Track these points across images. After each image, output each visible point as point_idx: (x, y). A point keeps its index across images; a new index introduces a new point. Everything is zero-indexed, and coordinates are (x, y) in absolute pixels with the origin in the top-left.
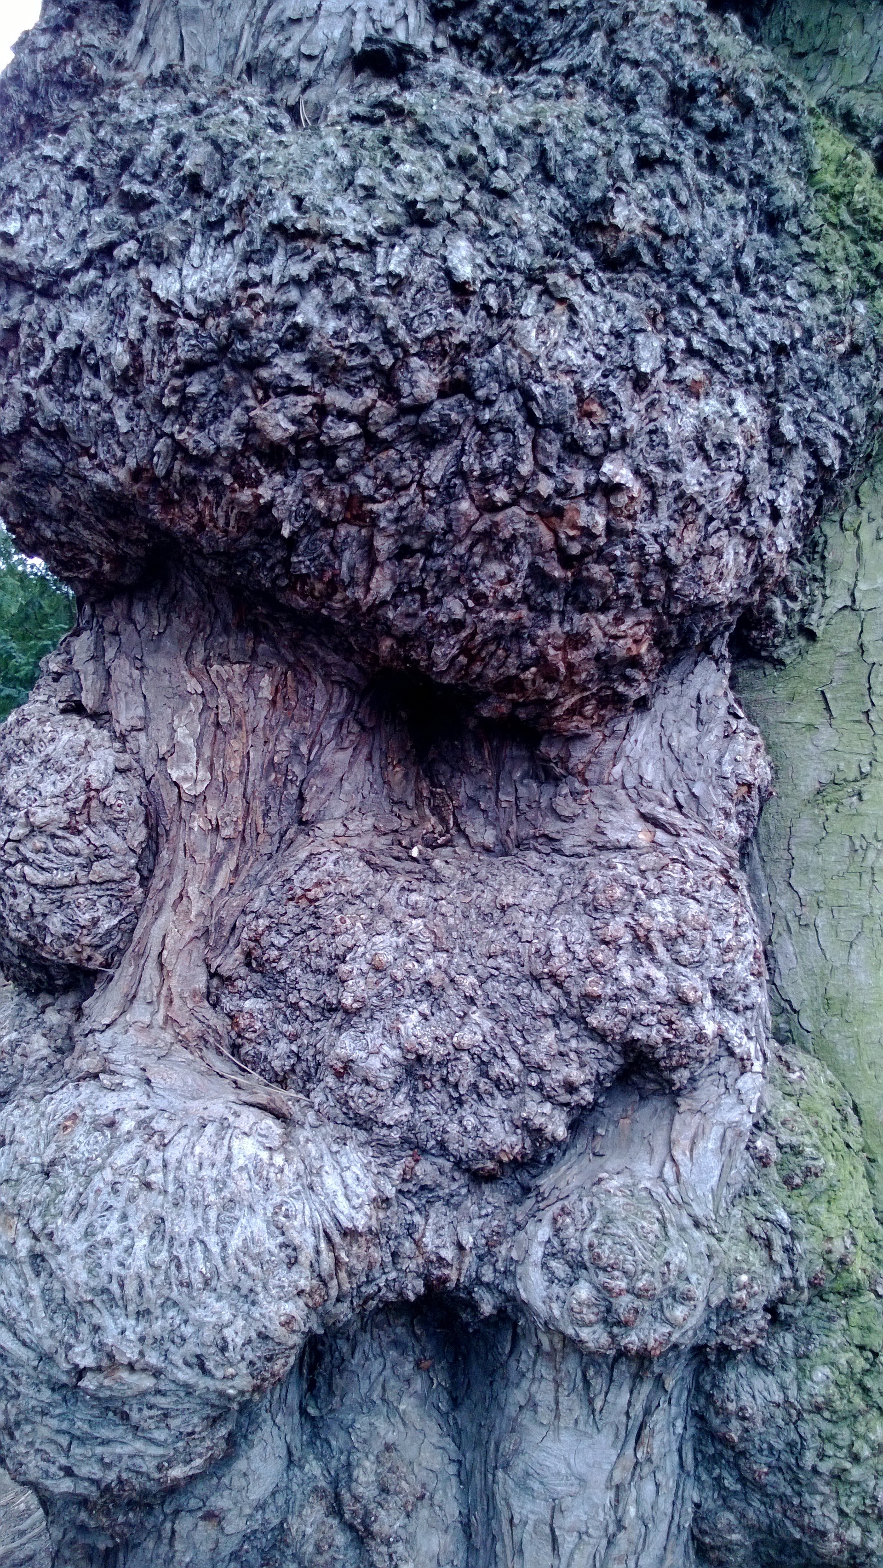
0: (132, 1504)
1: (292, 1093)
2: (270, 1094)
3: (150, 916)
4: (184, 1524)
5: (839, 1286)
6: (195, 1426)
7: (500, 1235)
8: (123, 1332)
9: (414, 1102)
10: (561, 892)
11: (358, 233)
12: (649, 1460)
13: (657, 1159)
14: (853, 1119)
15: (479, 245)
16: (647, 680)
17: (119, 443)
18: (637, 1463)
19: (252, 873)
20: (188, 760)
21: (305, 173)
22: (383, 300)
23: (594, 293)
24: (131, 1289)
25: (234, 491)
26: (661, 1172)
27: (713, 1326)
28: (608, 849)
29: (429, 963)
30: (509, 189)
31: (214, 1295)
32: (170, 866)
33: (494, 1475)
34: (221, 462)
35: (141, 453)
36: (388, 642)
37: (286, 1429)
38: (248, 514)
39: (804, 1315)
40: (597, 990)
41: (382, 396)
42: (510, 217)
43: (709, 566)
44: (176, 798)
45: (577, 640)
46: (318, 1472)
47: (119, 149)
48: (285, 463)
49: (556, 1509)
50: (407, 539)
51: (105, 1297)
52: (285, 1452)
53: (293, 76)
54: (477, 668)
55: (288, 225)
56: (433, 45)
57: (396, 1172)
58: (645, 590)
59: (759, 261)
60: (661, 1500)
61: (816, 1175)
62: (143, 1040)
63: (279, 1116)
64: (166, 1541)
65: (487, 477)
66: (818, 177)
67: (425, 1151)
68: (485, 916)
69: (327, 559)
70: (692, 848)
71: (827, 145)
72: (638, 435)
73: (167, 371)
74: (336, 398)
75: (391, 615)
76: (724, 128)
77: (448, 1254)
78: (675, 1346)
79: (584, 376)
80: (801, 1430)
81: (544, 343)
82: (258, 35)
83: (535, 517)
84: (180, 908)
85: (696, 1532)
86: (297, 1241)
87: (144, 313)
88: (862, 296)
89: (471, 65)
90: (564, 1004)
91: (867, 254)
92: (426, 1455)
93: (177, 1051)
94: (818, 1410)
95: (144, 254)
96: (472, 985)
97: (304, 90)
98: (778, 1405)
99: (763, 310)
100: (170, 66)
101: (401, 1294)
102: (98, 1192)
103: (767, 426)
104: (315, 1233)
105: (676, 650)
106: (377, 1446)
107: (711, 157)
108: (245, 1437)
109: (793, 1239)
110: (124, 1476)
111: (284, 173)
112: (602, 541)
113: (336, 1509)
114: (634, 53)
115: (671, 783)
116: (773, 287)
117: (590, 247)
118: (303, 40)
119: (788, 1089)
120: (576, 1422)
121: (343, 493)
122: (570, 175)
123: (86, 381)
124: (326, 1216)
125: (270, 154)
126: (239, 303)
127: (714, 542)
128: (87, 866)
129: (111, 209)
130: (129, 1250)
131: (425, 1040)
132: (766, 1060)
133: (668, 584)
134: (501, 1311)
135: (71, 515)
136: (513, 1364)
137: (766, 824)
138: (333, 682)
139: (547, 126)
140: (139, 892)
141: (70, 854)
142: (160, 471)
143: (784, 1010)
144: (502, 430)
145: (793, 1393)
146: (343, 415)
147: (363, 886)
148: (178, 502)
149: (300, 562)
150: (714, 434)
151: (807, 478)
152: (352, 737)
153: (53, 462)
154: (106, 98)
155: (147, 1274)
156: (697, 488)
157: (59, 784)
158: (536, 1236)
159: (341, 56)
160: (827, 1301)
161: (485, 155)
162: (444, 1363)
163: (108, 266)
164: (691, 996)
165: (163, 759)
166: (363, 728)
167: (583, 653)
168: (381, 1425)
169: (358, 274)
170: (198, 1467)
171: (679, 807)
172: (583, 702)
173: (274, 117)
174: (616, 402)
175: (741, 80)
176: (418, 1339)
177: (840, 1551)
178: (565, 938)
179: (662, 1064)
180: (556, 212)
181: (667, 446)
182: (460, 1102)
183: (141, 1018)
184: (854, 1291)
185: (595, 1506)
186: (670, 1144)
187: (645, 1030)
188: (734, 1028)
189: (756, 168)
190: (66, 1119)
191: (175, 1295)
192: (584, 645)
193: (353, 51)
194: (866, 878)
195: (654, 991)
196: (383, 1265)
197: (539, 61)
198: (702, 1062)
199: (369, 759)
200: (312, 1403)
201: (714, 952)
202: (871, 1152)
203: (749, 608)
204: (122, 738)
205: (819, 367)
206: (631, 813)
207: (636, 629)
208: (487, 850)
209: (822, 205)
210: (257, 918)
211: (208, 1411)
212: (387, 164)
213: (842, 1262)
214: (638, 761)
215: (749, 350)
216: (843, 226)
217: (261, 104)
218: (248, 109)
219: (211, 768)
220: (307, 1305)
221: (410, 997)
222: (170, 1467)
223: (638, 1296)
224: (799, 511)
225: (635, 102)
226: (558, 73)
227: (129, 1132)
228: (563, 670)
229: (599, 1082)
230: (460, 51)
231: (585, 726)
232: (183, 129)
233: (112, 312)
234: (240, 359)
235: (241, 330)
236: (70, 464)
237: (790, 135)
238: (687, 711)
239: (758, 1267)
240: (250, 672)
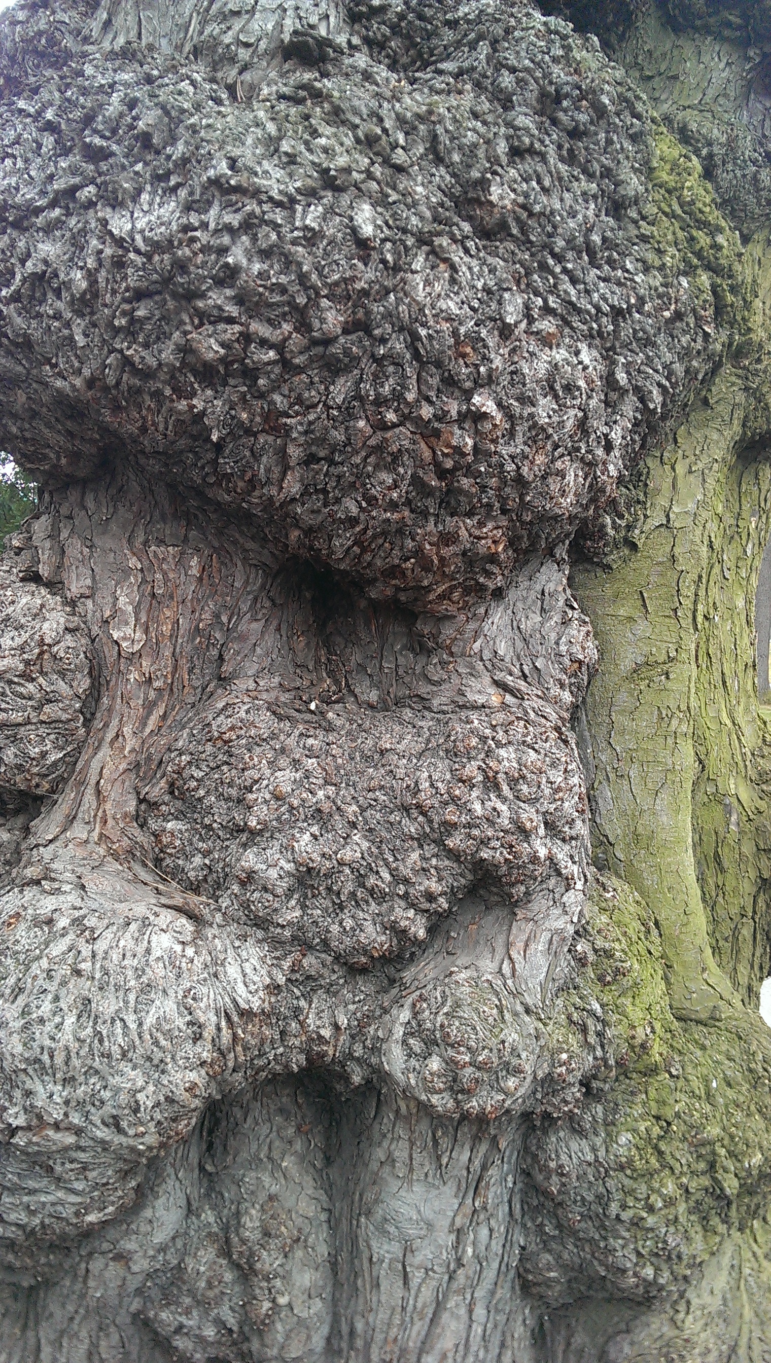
0: (52, 1247)
1: (204, 899)
2: (185, 898)
3: (90, 750)
4: (96, 1265)
5: (640, 1066)
6: (110, 1177)
7: (369, 1018)
8: (51, 1096)
9: (304, 907)
10: (428, 741)
11: (280, 192)
12: (485, 1208)
13: (498, 957)
14: (655, 932)
15: (379, 209)
16: (503, 575)
17: (77, 356)
18: (475, 1211)
19: (178, 718)
20: (127, 624)
21: (239, 140)
22: (300, 249)
23: (471, 256)
24: (59, 1060)
25: (173, 401)
26: (500, 969)
27: (539, 1096)
28: (467, 708)
29: (321, 794)
30: (406, 165)
31: (130, 1064)
32: (110, 710)
33: (358, 1221)
34: (163, 376)
35: (95, 364)
36: (296, 533)
37: (187, 1183)
38: (183, 421)
39: (612, 1090)
40: (455, 819)
41: (296, 329)
42: (406, 188)
43: (554, 485)
44: (115, 654)
45: (448, 539)
46: (211, 1219)
47: (83, 107)
48: (216, 380)
49: (408, 1249)
50: (314, 448)
51: (37, 1066)
52: (185, 1202)
53: (233, 60)
54: (368, 557)
55: (223, 180)
56: (349, 42)
57: (286, 964)
58: (503, 500)
59: (604, 239)
60: (493, 1242)
61: (624, 975)
62: (80, 853)
63: (191, 916)
64: (81, 1279)
65: (380, 402)
66: (657, 173)
67: (311, 948)
68: (366, 758)
69: (248, 462)
70: (533, 709)
71: (665, 148)
72: (502, 374)
73: (119, 297)
74: (259, 328)
75: (299, 511)
76: (582, 127)
77: (326, 1033)
78: (508, 1111)
79: (460, 324)
80: (608, 1185)
81: (430, 294)
82: (204, 23)
83: (418, 436)
84: (116, 745)
85: (521, 1270)
86: (202, 1020)
87: (101, 247)
88: (685, 274)
89: (380, 63)
90: (428, 830)
91: (692, 239)
92: (302, 1204)
93: (108, 862)
94: (622, 1168)
95: (102, 197)
96: (355, 812)
97: (240, 73)
98: (590, 1164)
99: (605, 280)
100: (129, 43)
101: (287, 1066)
102: (35, 978)
103: (605, 375)
104: (217, 1014)
105: (526, 552)
106: (262, 1197)
107: (571, 151)
108: (152, 1189)
109: (604, 1026)
110: (47, 1221)
111: (220, 138)
112: (470, 459)
113: (226, 1251)
114: (513, 61)
115: (519, 659)
116: (615, 261)
117: (470, 219)
118: (241, 31)
119: (603, 905)
120: (426, 1175)
121: (262, 408)
122: (456, 158)
123: (50, 301)
124: (227, 999)
125: (211, 121)
126: (180, 243)
127: (559, 464)
128: (38, 708)
129: (75, 158)
130: (58, 1027)
131: (315, 856)
132: (586, 881)
133: (522, 496)
134: (368, 1081)
135: (34, 415)
136: (376, 1126)
137: (593, 694)
138: (250, 565)
139: (439, 115)
140: (82, 731)
141: (24, 698)
142: (111, 381)
143: (602, 843)
144: (394, 364)
145: (602, 1153)
146: (264, 343)
147: (269, 731)
148: (125, 408)
149: (226, 463)
150: (562, 378)
151: (635, 418)
152: (264, 611)
153: (19, 369)
154: (74, 65)
155: (74, 1046)
156: (547, 420)
157: (16, 638)
158: (398, 1018)
159: (272, 46)
160: (630, 1079)
161: (388, 135)
162: (320, 1127)
163: (71, 206)
164: (528, 825)
165: (107, 621)
166: (274, 604)
167: (452, 549)
168: (266, 1179)
169: (280, 226)
170: (109, 1214)
171: (525, 677)
172: (452, 589)
173: (215, 91)
174: (485, 346)
175: (597, 89)
176: (300, 1107)
177: (637, 1286)
178: (430, 777)
179: (504, 880)
180: (443, 187)
181: (524, 385)
182: (341, 907)
183: (79, 835)
184: (653, 1071)
185: (440, 1246)
186: (508, 945)
187: (491, 853)
188: (561, 854)
189: (606, 162)
190: (11, 917)
191: (96, 1064)
192: (454, 543)
193: (282, 41)
194: (670, 741)
195: (498, 821)
196: (272, 1041)
197: (435, 62)
198: (535, 879)
199: (278, 629)
200: (210, 1161)
201: (547, 791)
202: (668, 958)
203: (584, 521)
204: (72, 603)
205: (648, 328)
206: (487, 680)
207: (495, 532)
208: (372, 707)
209: (658, 197)
210: (180, 755)
211: (120, 1165)
212: (306, 136)
213: (643, 1046)
214: (494, 640)
215: (593, 311)
216: (675, 216)
217: (204, 80)
218: (193, 83)
219: (146, 631)
220: (207, 1074)
221: (304, 821)
222: (86, 1214)
223: (479, 1069)
224: (627, 445)
225: (511, 101)
226: (450, 73)
227: (64, 928)
228: (436, 562)
229: (453, 894)
230: (371, 48)
231: (452, 609)
232: (137, 94)
233: (73, 245)
234: (181, 290)
235: (181, 266)
236: (35, 372)
237: (635, 138)
238: (534, 601)
239: (575, 1048)
240: (182, 553)
